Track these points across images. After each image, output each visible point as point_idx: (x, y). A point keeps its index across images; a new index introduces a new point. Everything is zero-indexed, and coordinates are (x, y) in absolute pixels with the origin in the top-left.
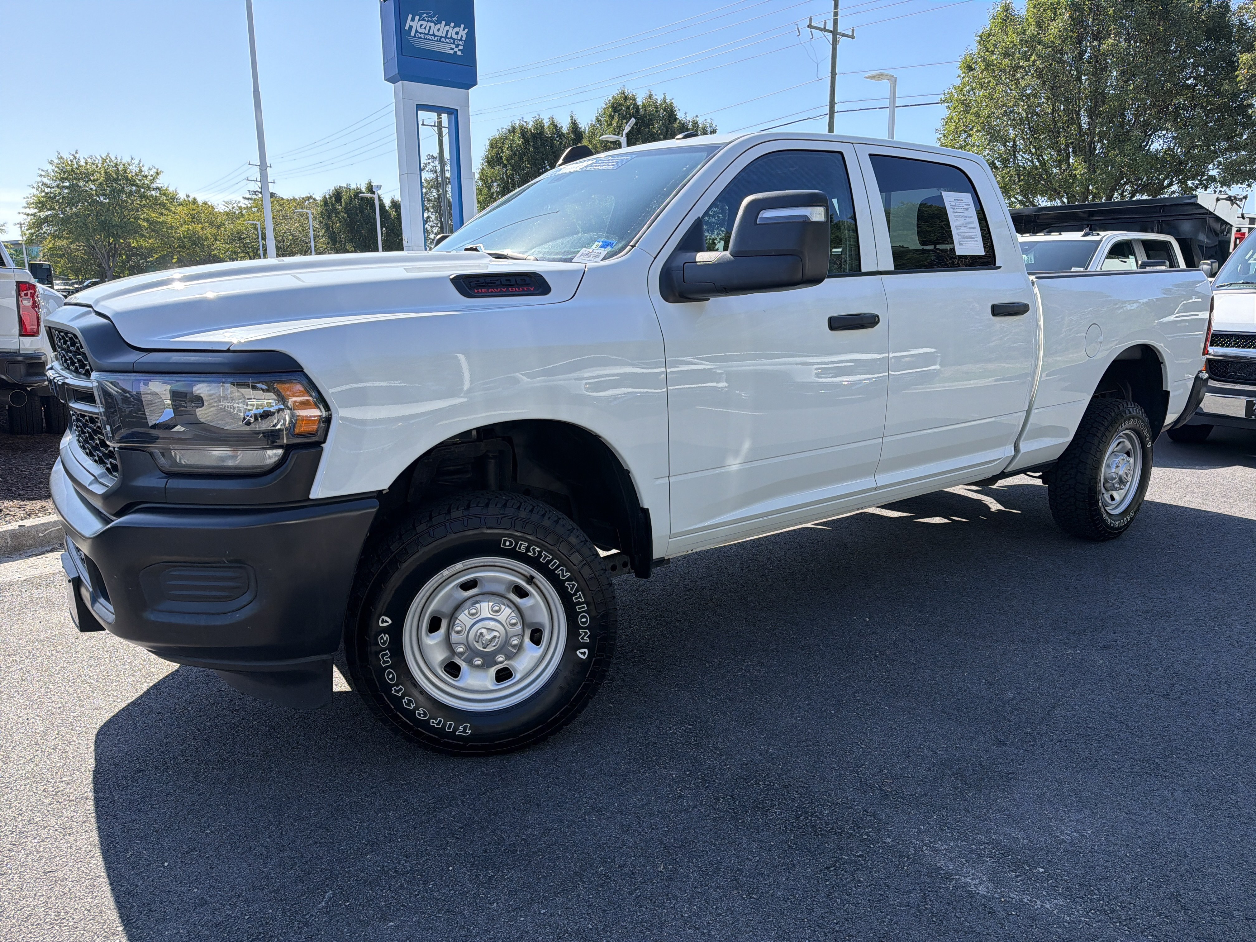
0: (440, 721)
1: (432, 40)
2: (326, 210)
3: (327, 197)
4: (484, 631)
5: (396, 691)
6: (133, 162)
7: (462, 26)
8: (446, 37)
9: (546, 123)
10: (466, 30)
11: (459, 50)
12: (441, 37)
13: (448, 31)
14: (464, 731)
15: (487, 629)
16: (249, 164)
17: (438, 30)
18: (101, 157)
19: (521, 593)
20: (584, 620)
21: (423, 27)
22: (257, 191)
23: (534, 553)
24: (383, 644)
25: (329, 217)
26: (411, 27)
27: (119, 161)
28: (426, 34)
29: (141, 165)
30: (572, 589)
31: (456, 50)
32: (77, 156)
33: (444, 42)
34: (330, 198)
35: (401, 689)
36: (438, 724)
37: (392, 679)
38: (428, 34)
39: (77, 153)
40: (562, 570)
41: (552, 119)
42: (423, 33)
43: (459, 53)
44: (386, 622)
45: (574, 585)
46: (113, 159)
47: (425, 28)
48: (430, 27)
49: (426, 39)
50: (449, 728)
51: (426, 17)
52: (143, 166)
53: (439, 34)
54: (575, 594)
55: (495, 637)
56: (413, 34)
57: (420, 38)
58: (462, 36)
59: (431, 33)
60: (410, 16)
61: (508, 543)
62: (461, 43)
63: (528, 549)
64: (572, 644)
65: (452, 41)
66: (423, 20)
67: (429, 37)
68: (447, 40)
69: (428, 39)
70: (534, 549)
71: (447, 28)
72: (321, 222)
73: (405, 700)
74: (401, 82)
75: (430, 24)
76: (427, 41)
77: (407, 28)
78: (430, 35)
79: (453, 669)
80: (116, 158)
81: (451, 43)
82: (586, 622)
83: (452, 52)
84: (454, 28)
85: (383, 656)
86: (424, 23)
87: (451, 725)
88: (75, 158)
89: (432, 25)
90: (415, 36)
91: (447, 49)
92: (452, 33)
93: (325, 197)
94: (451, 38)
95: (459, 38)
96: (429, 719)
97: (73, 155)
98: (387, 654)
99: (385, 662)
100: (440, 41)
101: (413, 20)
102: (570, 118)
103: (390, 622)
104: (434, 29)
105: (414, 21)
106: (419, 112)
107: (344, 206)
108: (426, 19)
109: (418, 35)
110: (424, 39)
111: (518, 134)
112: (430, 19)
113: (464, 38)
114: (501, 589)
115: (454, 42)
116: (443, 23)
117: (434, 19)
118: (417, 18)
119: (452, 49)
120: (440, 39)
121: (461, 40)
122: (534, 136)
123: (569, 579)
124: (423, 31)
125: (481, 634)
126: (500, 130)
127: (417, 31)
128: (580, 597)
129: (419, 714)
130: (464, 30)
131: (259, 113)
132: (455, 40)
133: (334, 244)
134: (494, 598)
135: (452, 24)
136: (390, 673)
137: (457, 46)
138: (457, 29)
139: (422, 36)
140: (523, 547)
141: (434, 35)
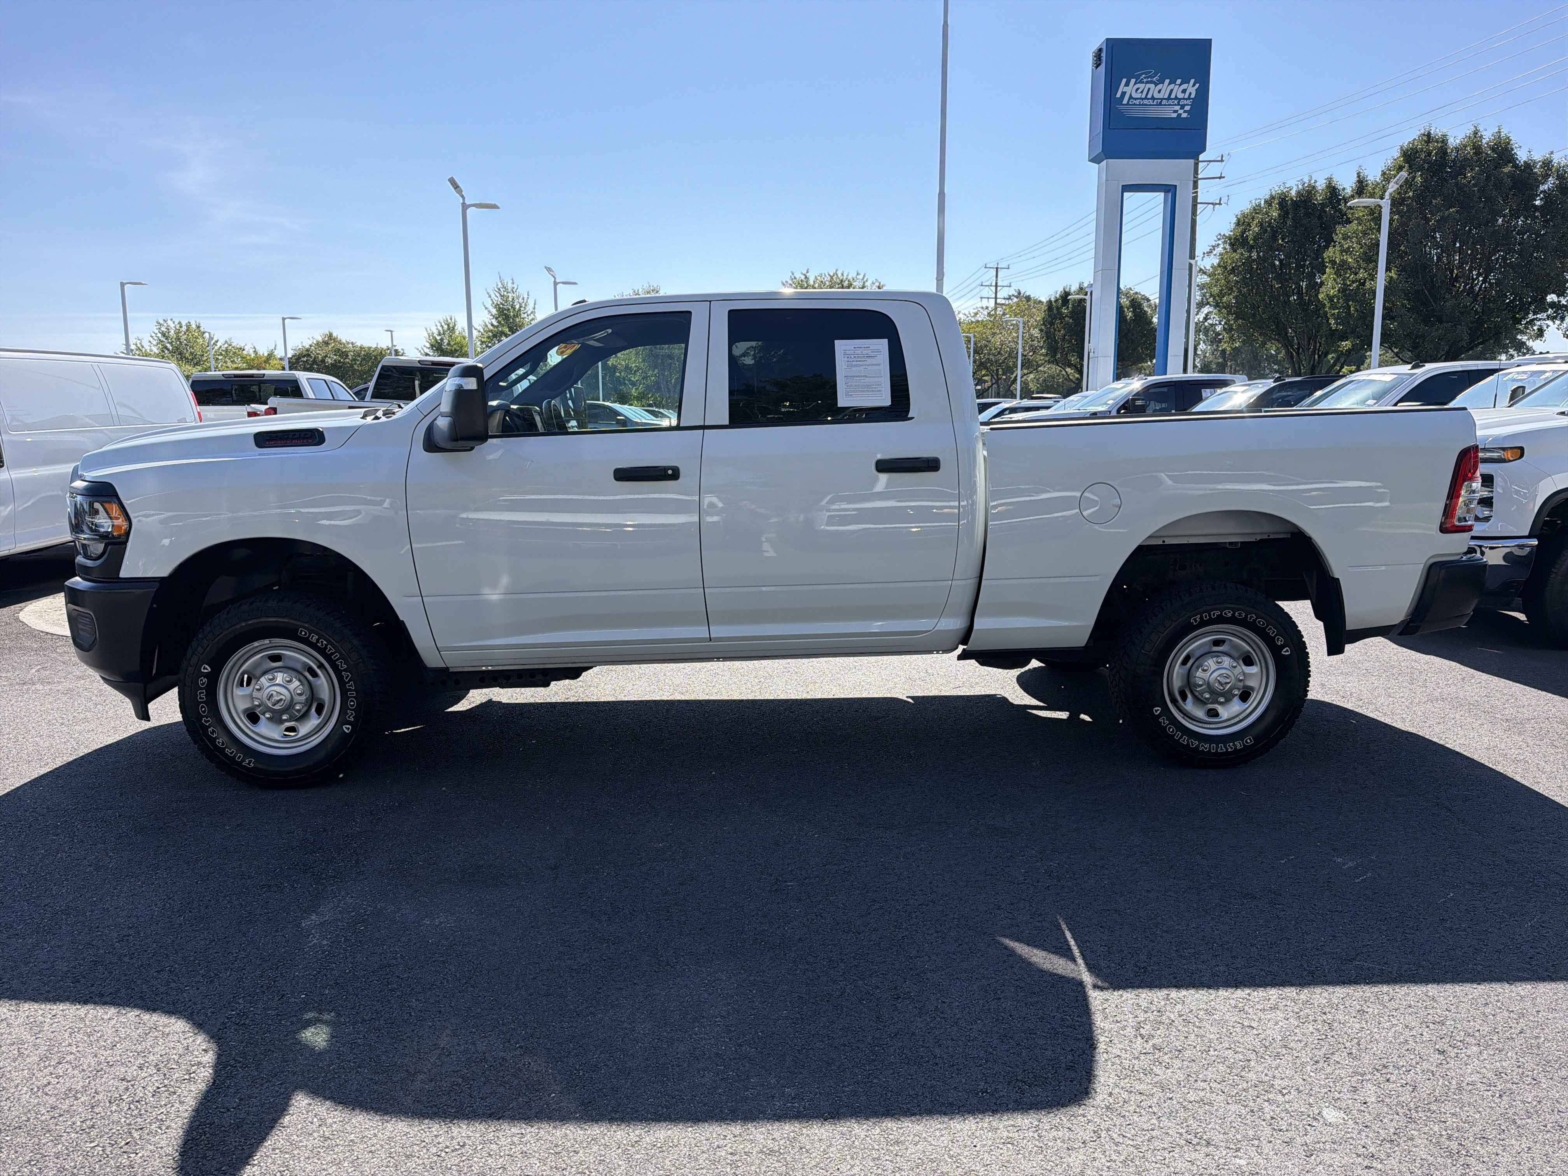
0: (233, 752)
1: (1150, 105)
2: (1049, 316)
3: (1053, 299)
4: (275, 693)
5: (205, 721)
6: (858, 277)
7: (1192, 81)
8: (1169, 98)
9: (1321, 185)
10: (1197, 85)
11: (1185, 112)
12: (1162, 99)
13: (1172, 91)
14: (249, 764)
15: (277, 692)
16: (986, 267)
17: (1159, 91)
18: (829, 275)
19: (315, 675)
20: (352, 703)
21: (1139, 91)
22: (1013, 295)
23: (322, 645)
24: (202, 685)
25: (1052, 324)
26: (1124, 94)
27: (845, 277)
28: (1142, 99)
29: (865, 279)
30: (347, 678)
31: (1181, 111)
32: (808, 275)
33: (1165, 105)
34: (1056, 301)
35: (209, 721)
36: (231, 753)
37: (204, 712)
38: (1146, 98)
39: (807, 272)
40: (341, 662)
41: (1330, 180)
42: (1138, 99)
43: (1184, 115)
44: (207, 669)
45: (348, 675)
46: (840, 275)
47: (1142, 92)
48: (1149, 89)
49: (1142, 105)
50: (239, 758)
51: (1145, 78)
52: (867, 281)
53: (1161, 96)
54: (349, 682)
55: (281, 700)
56: (1125, 101)
57: (1134, 104)
58: (1190, 94)
59: (1149, 96)
60: (1124, 80)
61: (303, 633)
62: (1188, 102)
63: (318, 641)
64: (341, 721)
65: (1176, 102)
66: (1141, 82)
67: (1146, 102)
68: (1170, 102)
69: (1145, 105)
70: (322, 642)
71: (1172, 86)
72: (1041, 330)
73: (210, 729)
74: (1105, 161)
75: (1148, 86)
76: (1143, 108)
77: (1118, 95)
78: (1148, 99)
79: (253, 717)
80: (843, 275)
81: (1175, 105)
82: (354, 705)
83: (1175, 115)
84: (1180, 85)
85: (200, 693)
86: (1141, 86)
87: (240, 756)
88: (806, 277)
89: (1152, 86)
90: (1128, 104)
91: (1169, 112)
92: (1178, 92)
93: (1050, 301)
94: (1176, 98)
95: (1186, 96)
96: (225, 748)
97: (805, 275)
98: (203, 693)
99: (201, 698)
100: (1160, 104)
101: (1127, 84)
102: (1356, 175)
103: (210, 670)
104: (1154, 90)
105: (1128, 86)
106: (1125, 194)
107: (1070, 309)
108: (1145, 80)
109: (1132, 102)
110: (1140, 105)
111: (1275, 205)
112: (1149, 79)
113: (1193, 96)
114: (299, 667)
115: (1179, 102)
116: (1167, 81)
117: (1154, 79)
118: (1133, 81)
119: (1175, 111)
120: (1161, 102)
121: (1189, 98)
122: (1296, 204)
123: (345, 670)
124: (1139, 96)
125: (272, 695)
126: (1253, 202)
127: (1131, 97)
128: (351, 685)
129: (219, 742)
130: (1194, 86)
131: (941, 219)
132: (1180, 99)
133: (1054, 356)
134: (290, 671)
135: (1179, 81)
136: (203, 707)
137: (1182, 107)
138: (1184, 86)
139: (1137, 102)
140: (314, 638)
141: (1153, 98)
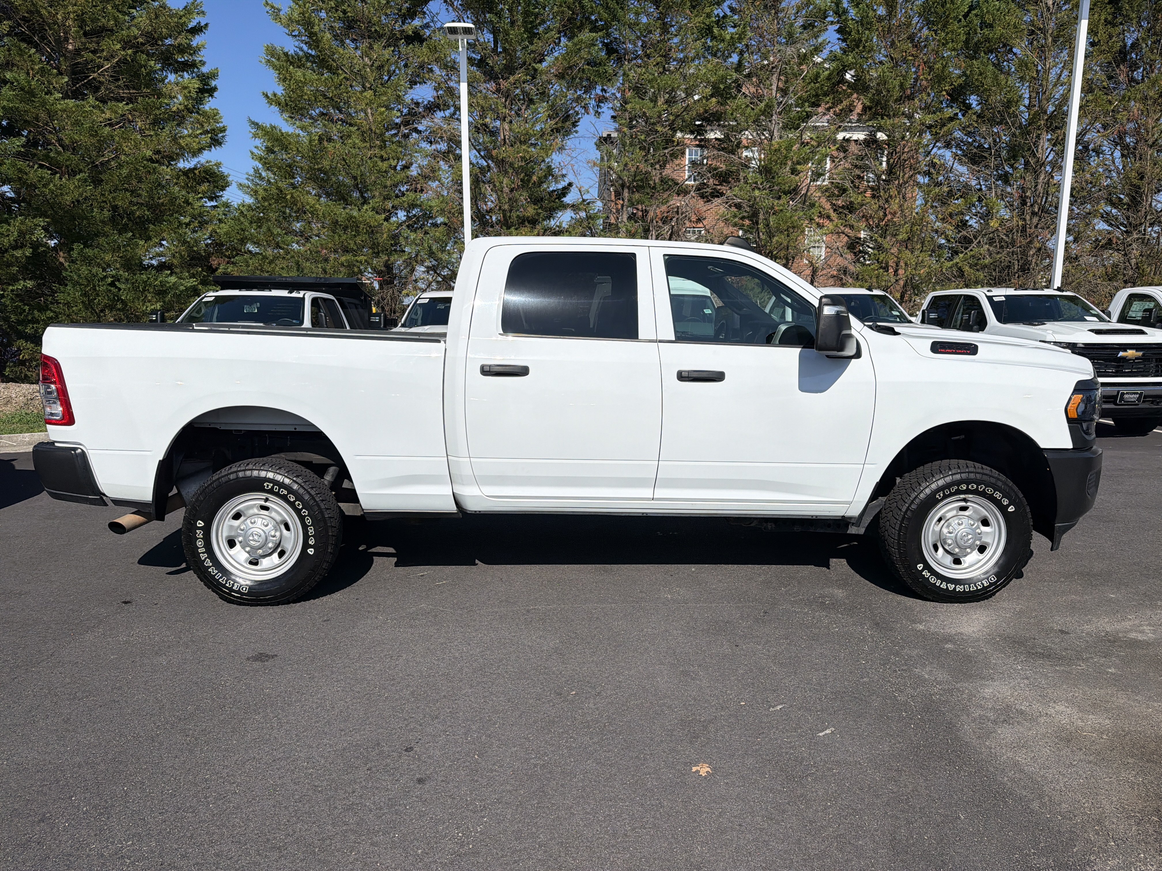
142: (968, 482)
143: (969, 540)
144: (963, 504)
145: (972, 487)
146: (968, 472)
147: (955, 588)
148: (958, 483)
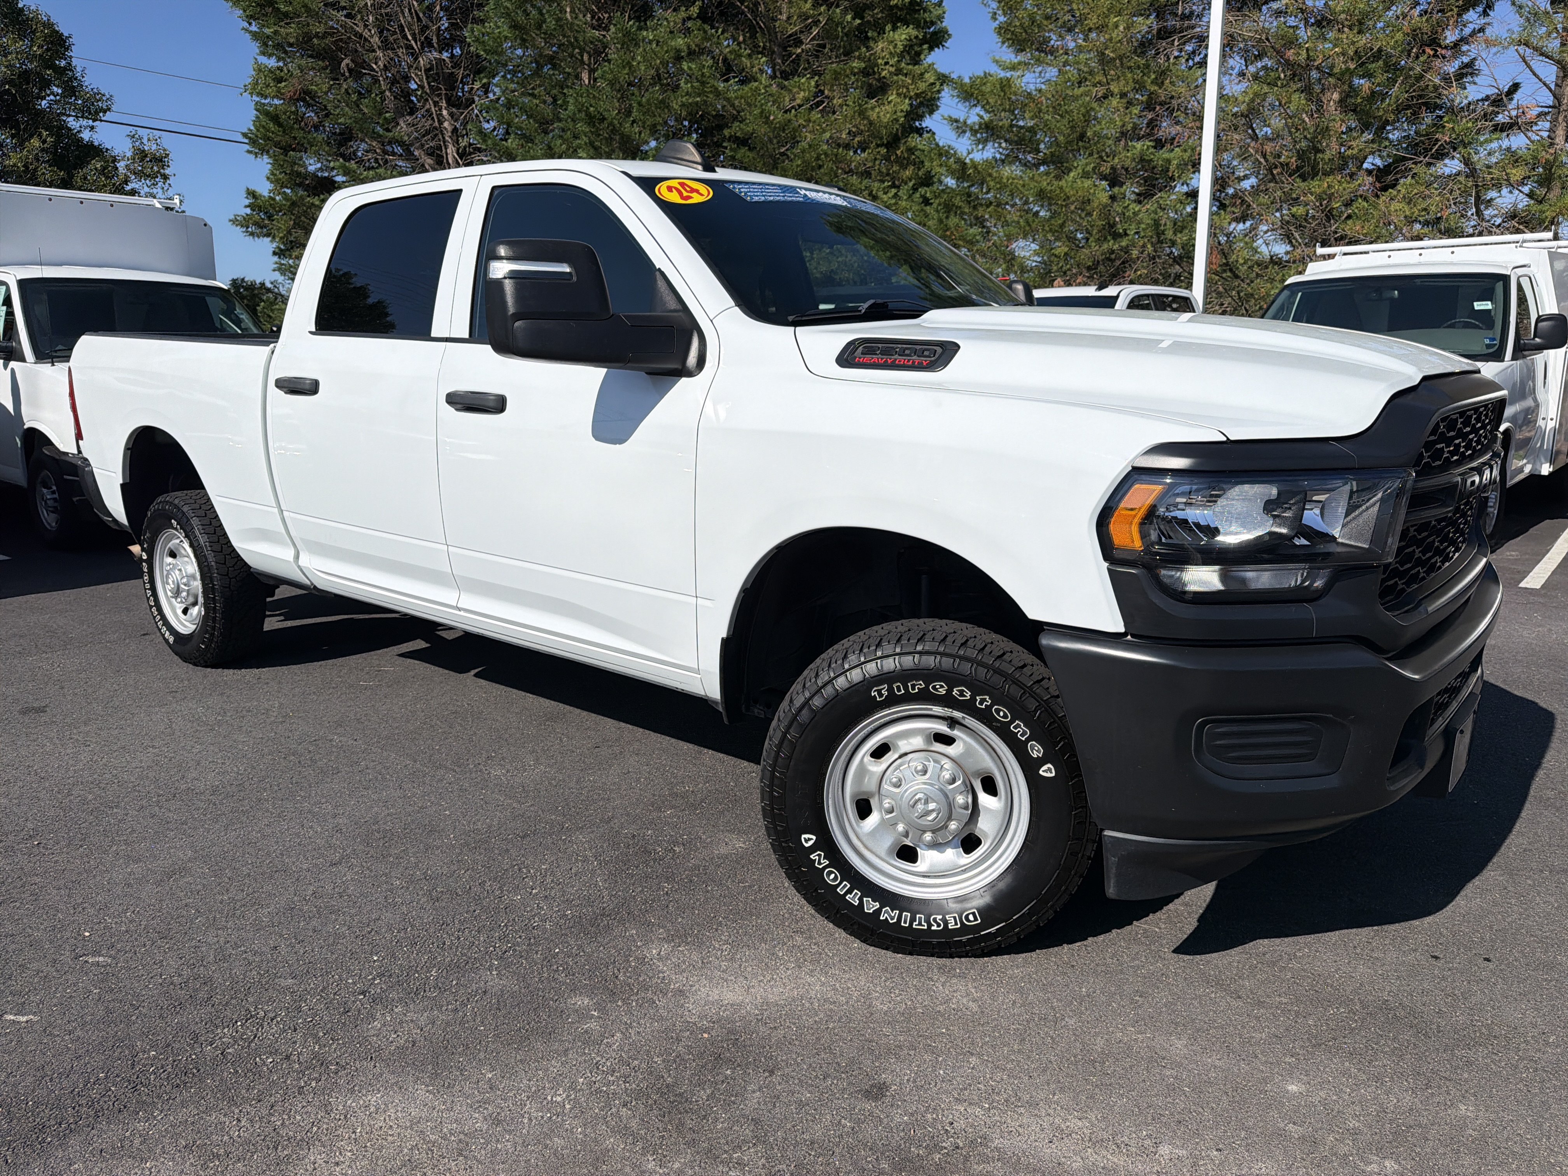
142: (952, 679)
143: (928, 813)
144: (942, 728)
145: (962, 693)
146: (962, 658)
147: (878, 912)
148: (930, 676)
